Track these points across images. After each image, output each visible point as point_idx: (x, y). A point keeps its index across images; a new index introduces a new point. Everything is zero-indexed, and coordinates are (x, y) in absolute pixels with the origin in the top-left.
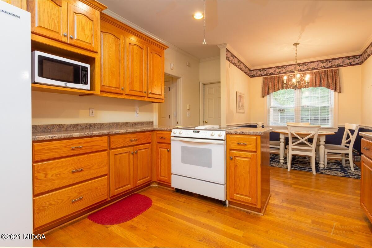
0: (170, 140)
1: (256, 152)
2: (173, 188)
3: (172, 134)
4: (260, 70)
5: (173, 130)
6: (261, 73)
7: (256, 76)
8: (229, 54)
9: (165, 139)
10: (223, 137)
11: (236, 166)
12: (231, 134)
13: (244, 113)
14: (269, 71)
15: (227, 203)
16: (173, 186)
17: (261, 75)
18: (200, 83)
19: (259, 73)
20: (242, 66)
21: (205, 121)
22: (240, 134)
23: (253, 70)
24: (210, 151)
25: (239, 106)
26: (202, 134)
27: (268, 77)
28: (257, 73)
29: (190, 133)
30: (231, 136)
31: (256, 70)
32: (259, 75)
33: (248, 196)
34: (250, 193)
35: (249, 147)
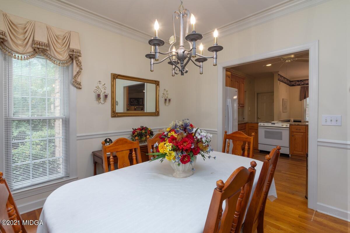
0: (258, 127)
1: (305, 133)
2: (259, 150)
3: (259, 125)
4: (298, 81)
5: (259, 123)
6: (299, 83)
7: (295, 86)
8: (279, 76)
9: (254, 127)
10: (288, 126)
11: (295, 139)
12: (293, 125)
13: (287, 112)
14: (306, 82)
15: (290, 155)
16: (259, 149)
17: (299, 85)
18: (255, 93)
19: (298, 83)
20: (286, 81)
21: (258, 117)
22: (297, 125)
23: (293, 81)
24: (281, 133)
25: (284, 108)
26: (276, 125)
27: (305, 86)
28: (296, 83)
29: (270, 125)
30: (292, 126)
31: (295, 81)
32: (297, 84)
33: (301, 152)
34: (302, 150)
35: (302, 131)
